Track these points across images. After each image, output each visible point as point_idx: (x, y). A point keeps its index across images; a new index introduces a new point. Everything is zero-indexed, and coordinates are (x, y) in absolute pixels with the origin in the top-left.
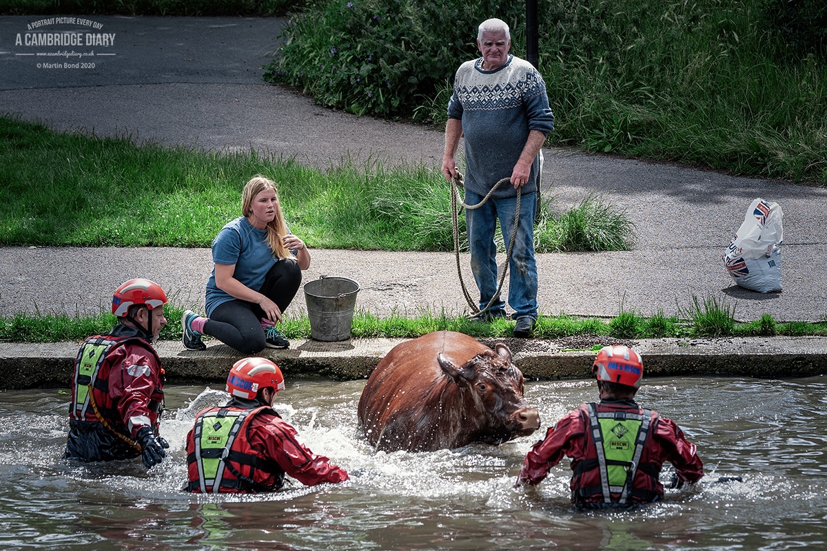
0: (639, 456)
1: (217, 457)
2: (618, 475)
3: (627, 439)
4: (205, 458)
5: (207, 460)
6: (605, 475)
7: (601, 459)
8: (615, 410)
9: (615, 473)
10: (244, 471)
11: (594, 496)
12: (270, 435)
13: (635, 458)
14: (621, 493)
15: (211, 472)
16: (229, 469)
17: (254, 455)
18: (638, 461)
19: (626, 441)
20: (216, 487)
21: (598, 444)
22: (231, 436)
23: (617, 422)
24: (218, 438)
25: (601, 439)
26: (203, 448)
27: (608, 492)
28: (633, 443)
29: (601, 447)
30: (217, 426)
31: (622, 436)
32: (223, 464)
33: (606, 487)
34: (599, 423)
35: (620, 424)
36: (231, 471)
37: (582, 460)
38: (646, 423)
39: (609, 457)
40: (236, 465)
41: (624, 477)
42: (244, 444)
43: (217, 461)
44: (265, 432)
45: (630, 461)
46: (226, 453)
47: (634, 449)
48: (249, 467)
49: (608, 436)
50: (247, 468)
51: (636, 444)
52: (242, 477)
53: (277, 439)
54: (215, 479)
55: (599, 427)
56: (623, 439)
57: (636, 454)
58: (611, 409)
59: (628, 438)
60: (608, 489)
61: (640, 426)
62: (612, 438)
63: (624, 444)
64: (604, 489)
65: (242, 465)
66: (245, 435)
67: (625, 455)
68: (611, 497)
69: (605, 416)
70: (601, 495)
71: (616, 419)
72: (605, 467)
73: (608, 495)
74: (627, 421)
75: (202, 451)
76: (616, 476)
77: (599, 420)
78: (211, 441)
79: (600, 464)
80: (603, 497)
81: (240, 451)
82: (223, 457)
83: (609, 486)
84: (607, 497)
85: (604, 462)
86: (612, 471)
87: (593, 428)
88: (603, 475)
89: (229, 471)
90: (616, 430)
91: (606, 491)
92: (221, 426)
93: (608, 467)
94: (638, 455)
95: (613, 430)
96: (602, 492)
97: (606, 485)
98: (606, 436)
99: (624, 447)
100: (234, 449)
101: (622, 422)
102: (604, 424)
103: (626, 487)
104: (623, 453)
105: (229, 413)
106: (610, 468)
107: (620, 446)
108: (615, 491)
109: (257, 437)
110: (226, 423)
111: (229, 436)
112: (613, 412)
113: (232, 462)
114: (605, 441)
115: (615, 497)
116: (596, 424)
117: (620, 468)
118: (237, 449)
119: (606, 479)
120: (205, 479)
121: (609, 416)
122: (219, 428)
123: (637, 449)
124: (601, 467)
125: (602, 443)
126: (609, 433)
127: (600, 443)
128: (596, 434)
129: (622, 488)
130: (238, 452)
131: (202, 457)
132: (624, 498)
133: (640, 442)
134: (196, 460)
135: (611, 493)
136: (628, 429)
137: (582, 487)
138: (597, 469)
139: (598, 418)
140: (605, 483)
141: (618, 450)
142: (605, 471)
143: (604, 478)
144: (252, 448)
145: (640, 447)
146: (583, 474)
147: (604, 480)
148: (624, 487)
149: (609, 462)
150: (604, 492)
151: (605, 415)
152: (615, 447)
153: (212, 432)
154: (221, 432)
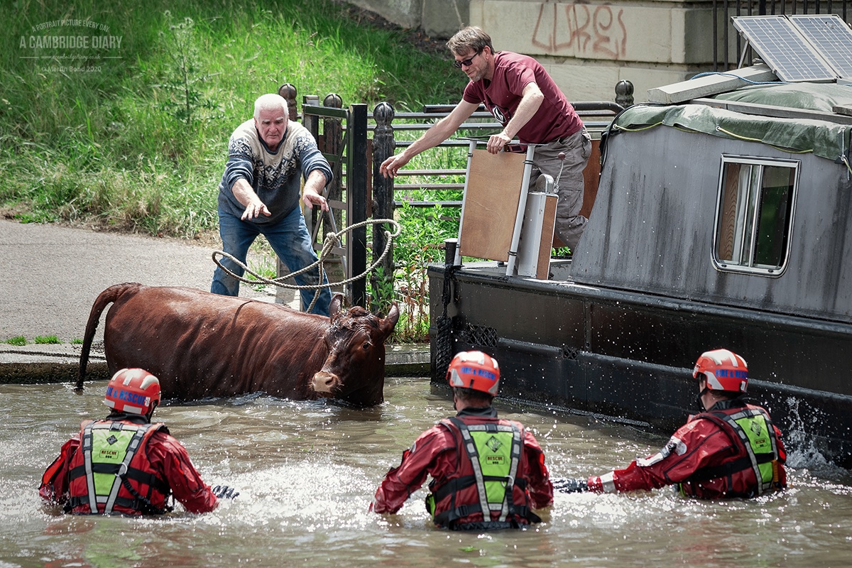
0: (516, 470)
1: (113, 473)
2: (495, 491)
3: (502, 453)
4: (97, 472)
5: (99, 475)
6: (484, 492)
7: (478, 475)
8: (485, 422)
9: (493, 489)
10: (142, 490)
11: (473, 515)
12: (168, 453)
13: (511, 473)
14: (501, 511)
15: (105, 489)
16: (125, 487)
17: (153, 474)
18: (514, 476)
19: (502, 454)
20: (110, 506)
21: (474, 459)
22: (129, 452)
23: (490, 435)
24: (114, 453)
25: (477, 454)
26: (94, 462)
27: (488, 510)
28: (508, 456)
29: (477, 462)
30: (112, 440)
31: (496, 449)
32: (119, 481)
33: (485, 505)
34: (472, 437)
35: (493, 437)
36: (128, 489)
37: (455, 478)
38: (517, 434)
39: (485, 473)
40: (133, 483)
41: (502, 493)
42: (144, 462)
43: (112, 477)
44: (163, 449)
45: (506, 476)
46: (124, 470)
47: (510, 463)
48: (148, 486)
49: (484, 451)
50: (145, 488)
51: (511, 458)
52: (140, 497)
53: (175, 457)
54: (109, 496)
55: (472, 440)
56: (498, 453)
57: (512, 469)
58: (482, 422)
59: (504, 451)
60: (487, 507)
61: (513, 438)
62: (487, 453)
63: (500, 458)
64: (483, 507)
65: (140, 483)
66: (144, 452)
67: (501, 470)
68: (491, 516)
69: (476, 429)
70: (481, 514)
71: (489, 432)
72: (482, 483)
73: (488, 513)
74: (499, 433)
75: (93, 465)
76: (495, 492)
77: (471, 433)
78: (105, 455)
79: (478, 480)
80: (482, 516)
81: (139, 469)
82: (120, 473)
83: (488, 503)
84: (487, 516)
85: (481, 478)
86: (490, 488)
87: (467, 442)
88: (481, 492)
89: (125, 489)
90: (490, 443)
91: (485, 510)
92: (117, 441)
93: (486, 483)
94: (514, 469)
95: (487, 444)
96: (481, 511)
97: (485, 502)
98: (481, 450)
99: (500, 462)
100: (133, 466)
101: (495, 435)
102: (477, 438)
103: (505, 503)
104: (500, 468)
105: (124, 427)
106: (488, 484)
107: (496, 460)
108: (494, 509)
109: (154, 454)
110: (122, 437)
111: (127, 451)
112: (483, 424)
113: (129, 480)
114: (481, 456)
115: (495, 515)
116: (469, 438)
117: (497, 484)
118: (136, 466)
119: (484, 497)
120: (96, 495)
121: (481, 429)
122: (114, 442)
123: (513, 463)
124: (478, 484)
125: (478, 458)
126: (483, 447)
127: (476, 458)
128: (471, 448)
129: (501, 505)
130: (137, 470)
131: (93, 471)
132: (504, 516)
133: (516, 456)
134: (86, 474)
135: (490, 511)
136: (502, 442)
137: (458, 505)
138: (474, 486)
139: (469, 432)
140: (484, 500)
141: (495, 465)
142: (483, 487)
143: (483, 495)
144: (151, 466)
145: (515, 460)
146: (458, 493)
147: (482, 497)
148: (502, 503)
149: (486, 478)
150: (484, 510)
151: (476, 427)
152: (491, 462)
153: (106, 446)
154: (116, 446)
